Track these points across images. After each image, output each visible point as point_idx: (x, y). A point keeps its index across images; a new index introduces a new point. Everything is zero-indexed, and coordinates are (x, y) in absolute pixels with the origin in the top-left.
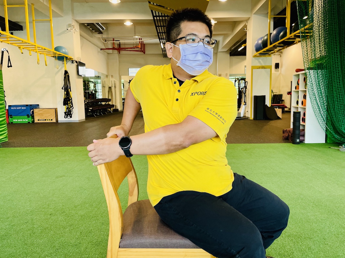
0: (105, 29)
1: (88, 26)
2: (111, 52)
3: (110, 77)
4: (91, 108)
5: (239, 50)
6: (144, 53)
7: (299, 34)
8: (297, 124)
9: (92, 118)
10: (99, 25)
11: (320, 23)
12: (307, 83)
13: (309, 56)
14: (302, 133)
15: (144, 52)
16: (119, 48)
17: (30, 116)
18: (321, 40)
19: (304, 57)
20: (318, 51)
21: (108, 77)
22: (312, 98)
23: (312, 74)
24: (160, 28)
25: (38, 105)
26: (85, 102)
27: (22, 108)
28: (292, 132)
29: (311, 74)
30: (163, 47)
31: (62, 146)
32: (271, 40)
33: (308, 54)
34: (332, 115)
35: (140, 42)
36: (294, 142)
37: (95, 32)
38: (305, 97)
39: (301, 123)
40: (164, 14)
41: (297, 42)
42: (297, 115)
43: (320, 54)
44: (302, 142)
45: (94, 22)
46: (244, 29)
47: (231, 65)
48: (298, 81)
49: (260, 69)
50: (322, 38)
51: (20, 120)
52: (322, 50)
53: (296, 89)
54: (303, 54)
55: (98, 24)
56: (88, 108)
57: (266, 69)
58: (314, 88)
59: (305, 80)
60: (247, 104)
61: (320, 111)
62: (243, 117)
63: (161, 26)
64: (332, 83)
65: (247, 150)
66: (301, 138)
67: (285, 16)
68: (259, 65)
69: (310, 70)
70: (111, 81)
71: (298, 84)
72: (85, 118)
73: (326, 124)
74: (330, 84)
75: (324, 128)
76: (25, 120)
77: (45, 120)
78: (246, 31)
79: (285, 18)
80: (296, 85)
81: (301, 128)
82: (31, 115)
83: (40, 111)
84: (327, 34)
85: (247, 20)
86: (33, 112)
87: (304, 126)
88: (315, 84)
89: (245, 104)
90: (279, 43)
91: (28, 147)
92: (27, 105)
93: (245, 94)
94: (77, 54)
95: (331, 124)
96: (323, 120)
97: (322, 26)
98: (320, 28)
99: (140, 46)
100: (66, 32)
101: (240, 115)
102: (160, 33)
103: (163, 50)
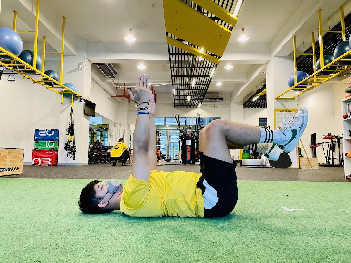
0: (117, 73)
1: (100, 68)
2: (122, 101)
4: (96, 154)
5: (254, 100)
9: (95, 164)
10: (112, 68)
21: (117, 125)
26: (90, 147)
30: (175, 94)
37: (107, 75)
46: (264, 72)
47: (245, 116)
49: (283, 112)
55: (109, 65)
57: (290, 113)
63: (176, 67)
68: (282, 108)
70: (119, 129)
72: (87, 162)
78: (266, 74)
85: (266, 64)
94: (86, 94)
100: (77, 70)
101: (263, 163)
102: (174, 76)
103: (175, 98)
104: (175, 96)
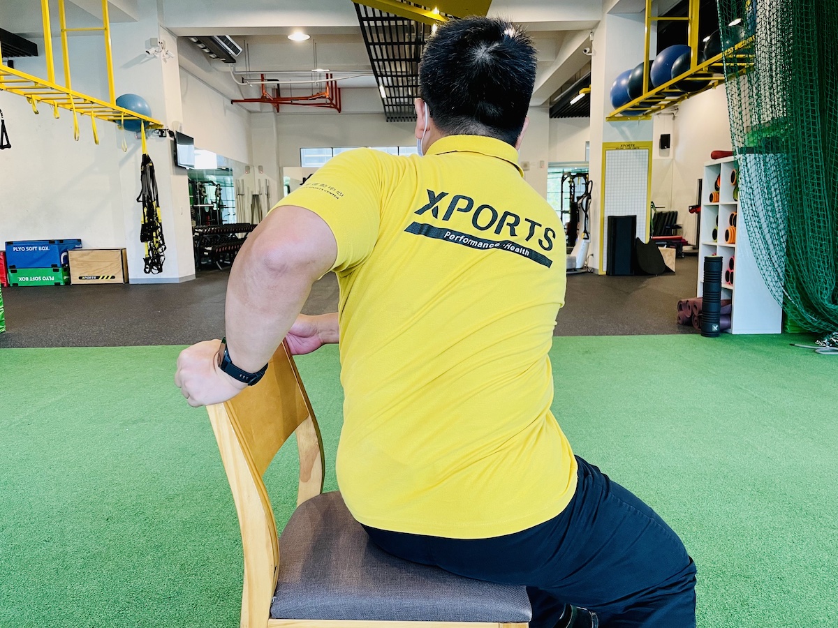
0: (241, 50)
1: (199, 42)
2: (259, 110)
3: (257, 170)
4: (210, 249)
5: (572, 102)
6: (339, 110)
7: (721, 64)
8: (714, 287)
9: (211, 272)
10: (227, 42)
11: (773, 36)
12: (739, 186)
13: (744, 119)
14: (724, 310)
15: (338, 107)
16: (277, 99)
17: (60, 269)
18: (774, 79)
19: (732, 122)
20: (768, 106)
21: (251, 170)
22: (750, 224)
23: (753, 163)
24: (377, 47)
25: (80, 240)
26: (196, 234)
27: (40, 249)
28: (700, 306)
29: (748, 165)
30: (384, 96)
31: (138, 345)
32: (652, 79)
33: (743, 113)
34: (798, 266)
35: (328, 82)
36: (706, 333)
37: (217, 57)
38: (733, 220)
39: (724, 284)
40: (388, 14)
41: (716, 84)
42: (713, 265)
43: (772, 113)
44: (724, 330)
45: (215, 34)
46: (585, 51)
47: (553, 139)
48: (716, 181)
49: (623, 151)
50: (776, 74)
51: (34, 279)
52: (776, 103)
53: (711, 200)
54: (731, 113)
55: (223, 38)
56: (201, 246)
57: (638, 150)
58: (756, 199)
59: (734, 178)
60: (591, 236)
61: (770, 256)
62: (582, 269)
63: (380, 44)
64: (800, 187)
65: (590, 353)
66: (723, 322)
67: (686, 19)
68: (621, 140)
69: (747, 155)
70: (259, 180)
71: (717, 189)
72: (194, 273)
73: (784, 287)
74: (796, 189)
75: (779, 298)
76: (49, 278)
77: (98, 278)
78: (590, 54)
79: (686, 23)
80: (713, 190)
81: (724, 296)
82: (63, 266)
83: (85, 255)
84: (789, 64)
85: (591, 29)
86: (66, 258)
87: (730, 292)
88: (759, 188)
89: (586, 236)
90: (671, 87)
91: (56, 347)
92: (52, 242)
93: (586, 212)
94: (172, 115)
95: (797, 288)
96: (776, 278)
97: (779, 45)
98: (773, 48)
99: (328, 94)
100: (144, 60)
101: (574, 263)
102: (378, 60)
103: (386, 103)
104: (385, 100)
